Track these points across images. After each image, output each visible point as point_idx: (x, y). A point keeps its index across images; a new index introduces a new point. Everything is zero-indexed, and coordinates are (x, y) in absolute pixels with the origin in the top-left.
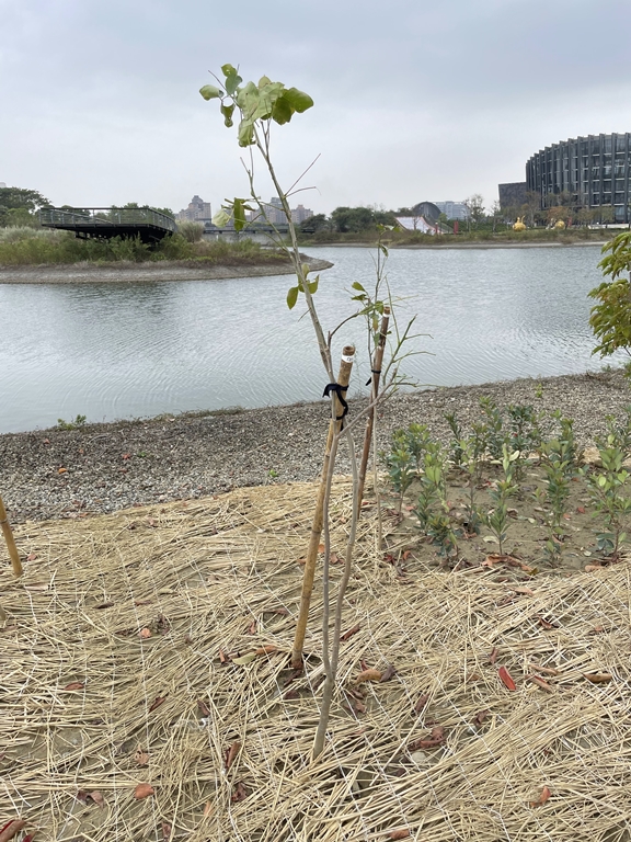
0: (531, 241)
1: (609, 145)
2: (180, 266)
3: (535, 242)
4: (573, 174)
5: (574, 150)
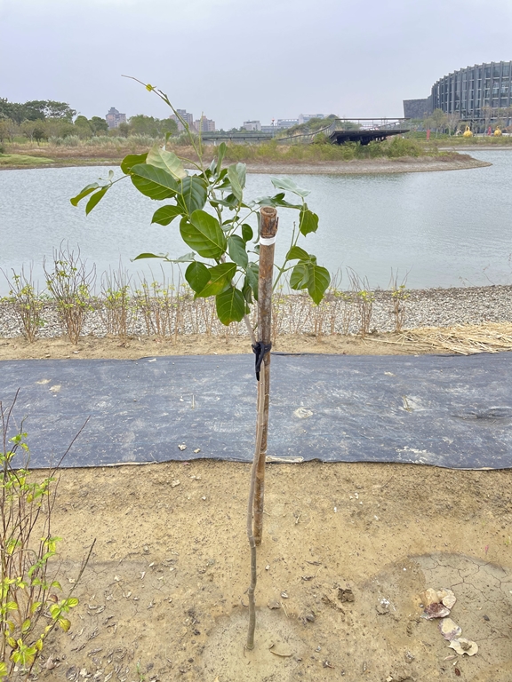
1: (507, 71)
4: (477, 94)
5: (478, 73)
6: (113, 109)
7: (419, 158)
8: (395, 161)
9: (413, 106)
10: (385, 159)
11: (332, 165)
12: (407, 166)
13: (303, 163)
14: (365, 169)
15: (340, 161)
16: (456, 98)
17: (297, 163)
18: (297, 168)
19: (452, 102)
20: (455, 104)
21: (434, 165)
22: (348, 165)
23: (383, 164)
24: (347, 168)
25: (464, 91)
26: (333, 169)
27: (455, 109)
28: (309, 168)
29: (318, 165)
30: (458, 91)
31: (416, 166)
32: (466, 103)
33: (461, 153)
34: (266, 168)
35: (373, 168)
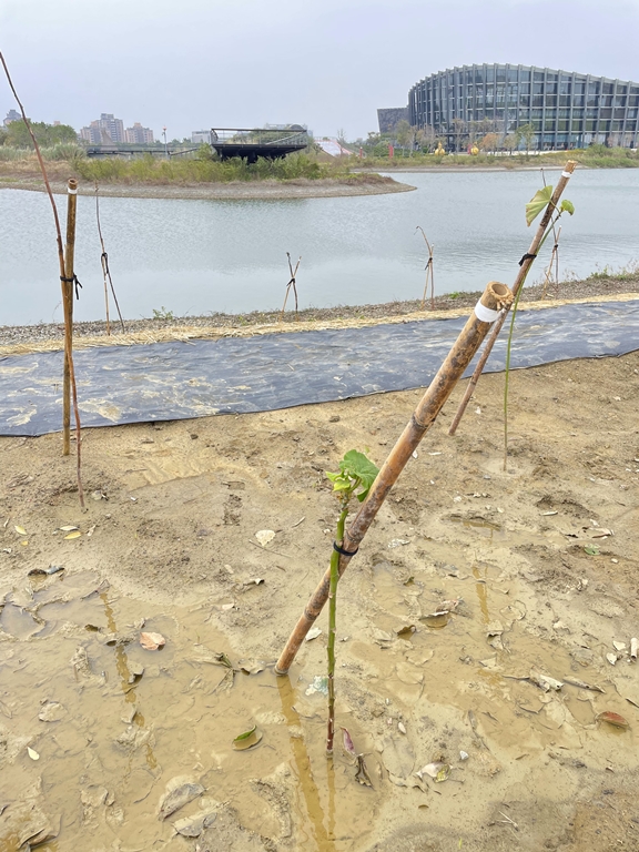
1: (491, 76)
2: (341, 183)
4: (458, 103)
5: (458, 78)
7: (319, 181)
8: (286, 184)
9: (389, 116)
10: (274, 180)
11: (207, 186)
12: (300, 191)
13: (173, 184)
14: (246, 193)
15: (220, 183)
16: (435, 108)
17: (165, 184)
18: (162, 190)
19: (431, 112)
20: (435, 114)
21: (336, 189)
22: (226, 188)
23: (270, 187)
24: (224, 192)
25: (444, 99)
26: (205, 192)
27: (435, 120)
28: (177, 191)
29: (188, 187)
30: (437, 100)
31: (311, 190)
32: (448, 113)
33: (384, 175)
34: (124, 191)
35: (256, 192)
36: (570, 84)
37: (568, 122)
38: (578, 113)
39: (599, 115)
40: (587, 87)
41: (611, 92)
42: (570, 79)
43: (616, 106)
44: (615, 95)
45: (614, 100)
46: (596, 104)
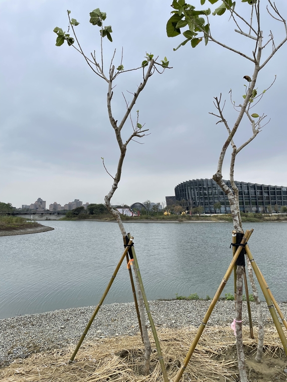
0: (166, 220)
1: (205, 183)
3: (168, 220)
6: (39, 199)
36: (241, 187)
37: (243, 202)
38: (248, 198)
39: (257, 199)
40: (250, 188)
41: (261, 189)
42: (241, 184)
43: (265, 195)
44: (263, 191)
45: (264, 193)
46: (255, 195)
